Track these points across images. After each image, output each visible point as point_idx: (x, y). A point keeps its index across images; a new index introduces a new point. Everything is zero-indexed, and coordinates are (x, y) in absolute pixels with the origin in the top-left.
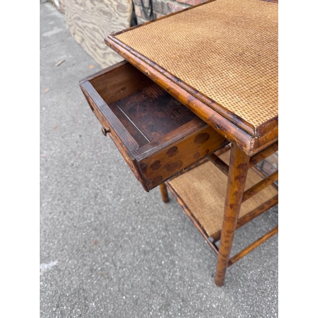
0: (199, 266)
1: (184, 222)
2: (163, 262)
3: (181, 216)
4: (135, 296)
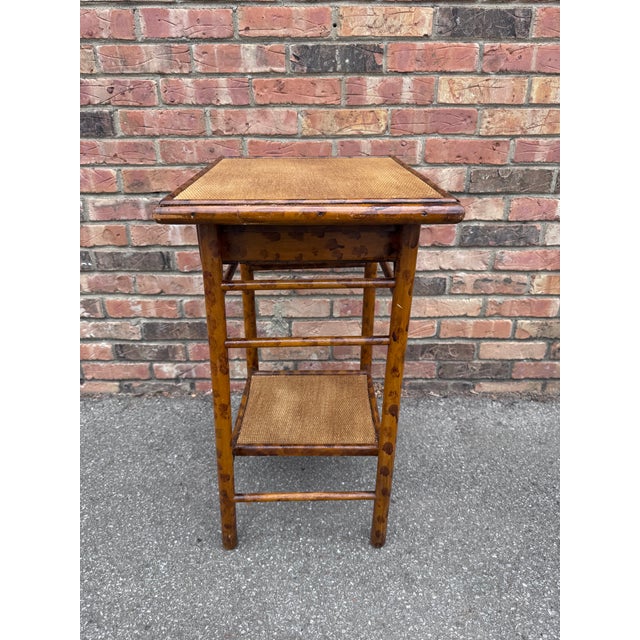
2: (339, 551)
4: (370, 623)
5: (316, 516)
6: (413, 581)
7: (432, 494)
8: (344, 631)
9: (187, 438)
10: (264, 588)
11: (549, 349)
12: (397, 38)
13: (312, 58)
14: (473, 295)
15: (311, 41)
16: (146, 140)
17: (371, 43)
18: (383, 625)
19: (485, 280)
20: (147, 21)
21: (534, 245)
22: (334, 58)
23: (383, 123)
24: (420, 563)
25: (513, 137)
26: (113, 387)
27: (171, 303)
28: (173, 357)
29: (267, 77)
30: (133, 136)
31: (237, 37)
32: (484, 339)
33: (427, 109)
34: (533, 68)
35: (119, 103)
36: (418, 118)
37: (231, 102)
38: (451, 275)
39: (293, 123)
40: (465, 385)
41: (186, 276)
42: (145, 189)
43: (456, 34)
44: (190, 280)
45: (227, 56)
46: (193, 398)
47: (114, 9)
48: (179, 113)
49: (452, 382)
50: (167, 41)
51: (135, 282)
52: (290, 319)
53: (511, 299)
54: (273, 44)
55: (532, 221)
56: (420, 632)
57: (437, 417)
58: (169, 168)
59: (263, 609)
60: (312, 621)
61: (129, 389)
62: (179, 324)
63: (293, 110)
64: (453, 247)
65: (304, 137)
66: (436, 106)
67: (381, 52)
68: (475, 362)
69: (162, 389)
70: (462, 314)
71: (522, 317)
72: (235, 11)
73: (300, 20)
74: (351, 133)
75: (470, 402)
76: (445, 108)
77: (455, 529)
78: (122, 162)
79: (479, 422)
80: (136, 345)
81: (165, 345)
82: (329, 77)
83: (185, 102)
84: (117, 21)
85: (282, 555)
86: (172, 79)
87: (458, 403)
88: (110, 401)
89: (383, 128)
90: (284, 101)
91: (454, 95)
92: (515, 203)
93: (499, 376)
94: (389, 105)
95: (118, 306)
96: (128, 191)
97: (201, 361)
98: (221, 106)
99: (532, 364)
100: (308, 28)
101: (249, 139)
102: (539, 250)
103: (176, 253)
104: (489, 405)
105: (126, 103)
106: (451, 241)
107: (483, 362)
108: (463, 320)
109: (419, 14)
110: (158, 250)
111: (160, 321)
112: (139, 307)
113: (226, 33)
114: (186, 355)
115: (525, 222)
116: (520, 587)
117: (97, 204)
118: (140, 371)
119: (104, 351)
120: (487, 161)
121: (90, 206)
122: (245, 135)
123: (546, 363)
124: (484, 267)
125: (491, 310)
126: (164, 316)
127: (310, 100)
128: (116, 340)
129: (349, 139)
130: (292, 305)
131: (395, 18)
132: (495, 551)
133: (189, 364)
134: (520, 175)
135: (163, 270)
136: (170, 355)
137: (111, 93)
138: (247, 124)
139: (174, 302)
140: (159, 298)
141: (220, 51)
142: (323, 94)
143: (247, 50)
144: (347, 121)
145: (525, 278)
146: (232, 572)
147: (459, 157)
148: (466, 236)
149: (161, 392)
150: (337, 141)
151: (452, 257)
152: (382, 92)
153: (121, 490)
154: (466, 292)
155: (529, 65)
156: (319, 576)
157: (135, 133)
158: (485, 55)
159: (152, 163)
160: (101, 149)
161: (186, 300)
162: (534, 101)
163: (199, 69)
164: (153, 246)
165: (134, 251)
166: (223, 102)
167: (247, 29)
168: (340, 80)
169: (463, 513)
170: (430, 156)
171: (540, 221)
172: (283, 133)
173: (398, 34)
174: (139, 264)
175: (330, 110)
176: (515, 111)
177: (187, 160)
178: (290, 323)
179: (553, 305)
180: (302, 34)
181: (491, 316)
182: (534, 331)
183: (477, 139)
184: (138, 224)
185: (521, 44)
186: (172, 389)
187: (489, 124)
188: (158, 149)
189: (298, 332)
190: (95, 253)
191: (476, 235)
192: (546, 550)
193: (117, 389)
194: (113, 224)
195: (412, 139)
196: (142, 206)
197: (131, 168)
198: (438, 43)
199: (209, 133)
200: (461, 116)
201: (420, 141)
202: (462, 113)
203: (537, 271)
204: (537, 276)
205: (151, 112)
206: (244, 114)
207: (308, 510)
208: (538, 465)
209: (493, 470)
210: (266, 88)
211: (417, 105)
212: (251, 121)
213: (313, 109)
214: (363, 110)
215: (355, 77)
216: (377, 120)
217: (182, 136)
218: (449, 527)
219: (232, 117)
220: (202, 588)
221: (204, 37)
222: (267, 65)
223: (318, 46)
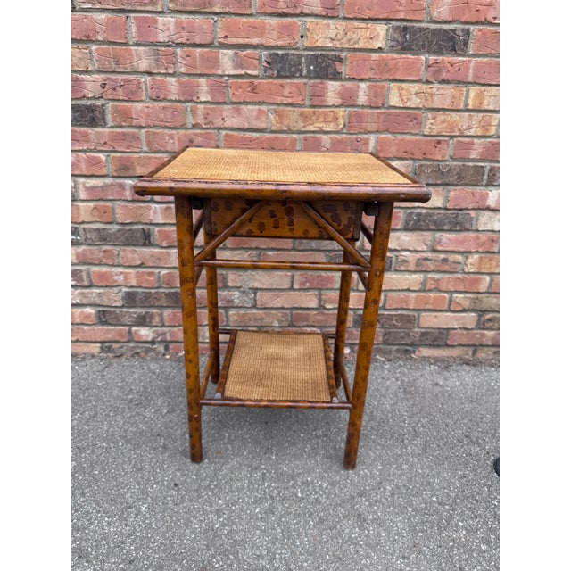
0: (327, 458)
1: (260, 443)
2: (299, 495)
3: (249, 443)
4: (328, 557)
5: (279, 464)
6: (365, 520)
7: (380, 444)
8: (305, 564)
9: (163, 394)
10: (234, 527)
11: (479, 320)
12: (355, 50)
13: (282, 64)
14: (415, 272)
15: (281, 49)
16: (133, 130)
17: (333, 53)
18: (340, 558)
19: (426, 259)
20: (139, 27)
21: (468, 230)
22: (300, 65)
24: (370, 505)
25: (452, 137)
26: (95, 348)
27: (150, 274)
28: (151, 322)
29: (242, 79)
30: (122, 127)
31: (216, 44)
32: (424, 310)
33: (379, 111)
34: (470, 79)
35: (110, 97)
36: (372, 118)
37: (209, 99)
38: (397, 254)
39: (263, 119)
40: (407, 350)
41: (164, 250)
42: (131, 173)
43: (405, 48)
44: (168, 254)
45: (208, 60)
46: (167, 359)
47: (109, 16)
48: (164, 108)
49: (395, 348)
50: (155, 45)
51: (118, 255)
52: (255, 290)
53: (447, 276)
54: (249, 51)
55: (467, 209)
56: (372, 564)
57: (383, 378)
58: (153, 155)
59: (234, 545)
60: (277, 556)
61: (109, 350)
62: (156, 293)
63: (264, 108)
64: (399, 230)
65: (272, 132)
66: (388, 108)
67: (341, 61)
68: (416, 330)
69: (139, 350)
70: (406, 288)
71: (456, 292)
72: (215, 22)
73: (272, 31)
74: (313, 129)
75: (411, 366)
76: (395, 111)
77: (400, 475)
78: (111, 149)
79: (419, 383)
80: (118, 310)
81: (143, 311)
82: (295, 81)
83: (169, 98)
84: (111, 26)
85: (250, 497)
86: (158, 78)
87: (400, 366)
88: (93, 361)
89: (341, 126)
90: (256, 100)
91: (403, 100)
92: (453, 193)
93: (436, 343)
94: (346, 106)
95: (102, 276)
96: (115, 174)
97: (175, 326)
98: (201, 102)
99: (465, 332)
100: (279, 38)
101: (224, 132)
102: (472, 234)
103: (157, 229)
104: (428, 368)
105: (116, 98)
106: (397, 224)
107: (423, 330)
108: (406, 293)
109: (375, 29)
110: (140, 227)
111: (140, 290)
112: (121, 278)
113: (208, 40)
114: (162, 320)
115: (461, 210)
116: (457, 525)
117: (87, 185)
118: (120, 334)
119: (88, 316)
120: (429, 157)
121: (81, 187)
122: (221, 129)
123: (476, 331)
124: (425, 248)
125: (430, 285)
126: (144, 285)
127: (279, 100)
128: (100, 306)
129: (312, 135)
130: (257, 277)
131: (354, 33)
132: (435, 495)
133: (164, 329)
134: (458, 170)
135: (144, 245)
136: (148, 320)
137: (104, 88)
138: (223, 119)
139: (153, 273)
140: (140, 270)
141: (202, 56)
142: (290, 95)
143: (225, 55)
144: (311, 119)
145: (460, 258)
146: (206, 513)
147: (405, 152)
148: (410, 221)
149: (138, 353)
150: (301, 136)
151: (398, 239)
152: (341, 94)
153: (104, 440)
154: (409, 269)
155: (467, 76)
156: (282, 516)
157: (124, 124)
158: (429, 66)
159: (137, 150)
160: (92, 137)
161: (164, 272)
162: (470, 107)
163: (182, 70)
164: (136, 223)
165: (119, 227)
166: (203, 99)
167: (226, 37)
168: (305, 84)
169: (407, 461)
170: (381, 151)
171: (473, 209)
172: (254, 127)
173: (356, 46)
174: (123, 239)
175: (296, 109)
176: (453, 114)
177: (169, 149)
178: (255, 294)
179: (483, 281)
180: (273, 43)
181: (430, 290)
182: (467, 304)
183: (422, 137)
184: (123, 204)
185: (460, 58)
186: (148, 351)
187: (432, 125)
188: (143, 139)
189: (262, 301)
190: (84, 229)
191: (418, 220)
192: (478, 493)
193: (98, 350)
194: (102, 203)
195: (366, 136)
196: (127, 188)
197: (119, 155)
198: (389, 55)
199: (189, 125)
200: (407, 118)
201: (372, 139)
202: (409, 116)
203: (470, 252)
204: (470, 257)
205: (139, 106)
206: (221, 110)
207: (271, 459)
208: (471, 421)
209: (432, 425)
210: (241, 88)
211: (371, 107)
212: (227, 116)
213: (281, 108)
214: (324, 110)
215: (319, 81)
216: (336, 119)
217: (165, 127)
218: (395, 474)
219: (210, 112)
220: (179, 527)
221: (188, 42)
222: (242, 69)
223: (287, 54)
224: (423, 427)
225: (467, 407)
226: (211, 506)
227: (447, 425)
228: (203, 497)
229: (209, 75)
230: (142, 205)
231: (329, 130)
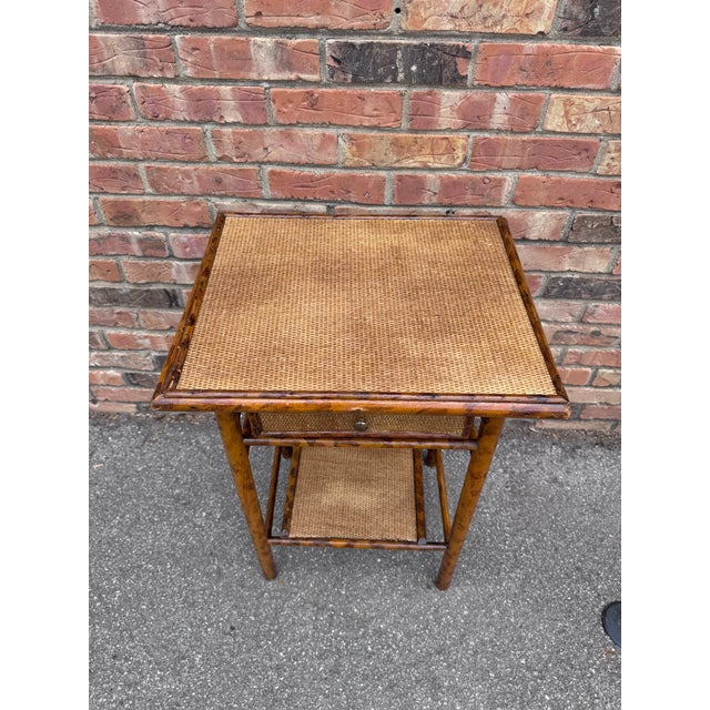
2: (370, 649)
3: (316, 569)
5: (350, 602)
6: (440, 687)
9: (215, 488)
10: (296, 690)
12: (494, 36)
13: (360, 63)
15: (359, 35)
16: (127, 164)
17: (453, 42)
19: (569, 331)
22: (393, 62)
23: (460, 154)
26: (130, 408)
29: (293, 86)
30: (107, 159)
31: (243, 26)
33: (525, 137)
36: (511, 150)
37: (240, 119)
39: (331, 149)
42: (134, 222)
43: (589, 32)
45: (231, 55)
48: (168, 133)
50: (135, 30)
53: (596, 350)
54: (301, 39)
58: (162, 199)
63: (331, 131)
65: (346, 168)
66: (541, 134)
67: (466, 54)
71: (604, 367)
73: (343, 4)
74: (412, 165)
75: (527, 446)
76: (553, 137)
77: (488, 626)
78: (98, 190)
80: (150, 374)
82: (385, 90)
83: (173, 117)
85: (314, 650)
86: (151, 84)
89: (459, 161)
90: (318, 120)
94: (471, 130)
95: (121, 339)
96: (111, 223)
98: (226, 124)
99: (606, 407)
100: (355, 15)
101: (269, 168)
103: (184, 291)
110: (162, 287)
112: (147, 341)
113: (227, 20)
119: (114, 378)
120: (601, 206)
122: (263, 163)
124: (570, 319)
125: (569, 360)
127: (356, 120)
128: (125, 368)
129: (409, 173)
131: (495, 6)
132: (524, 656)
135: (170, 307)
138: (266, 149)
140: (169, 333)
141: (219, 48)
142: (375, 113)
143: (260, 47)
144: (409, 150)
147: (561, 199)
148: (553, 288)
150: (393, 173)
152: (463, 112)
157: (109, 155)
159: (138, 191)
163: (189, 72)
164: (154, 283)
165: (132, 287)
166: (230, 119)
167: (259, 14)
168: (401, 94)
169: (499, 605)
170: (521, 197)
172: (316, 162)
173: (497, 29)
174: (139, 300)
175: (385, 134)
177: (185, 190)
180: (345, 25)
181: (568, 365)
182: (615, 380)
183: (592, 178)
184: (132, 260)
187: (613, 160)
188: (144, 177)
191: (566, 287)
192: (575, 656)
195: (498, 175)
196: (134, 241)
197: (111, 198)
198: (557, 44)
199: (213, 159)
200: (574, 149)
201: (510, 179)
202: (576, 145)
205: (126, 129)
206: (261, 136)
207: (341, 594)
208: (587, 543)
209: (538, 548)
210: (291, 102)
211: (512, 132)
212: (272, 145)
213: (360, 132)
214: (432, 135)
215: (425, 90)
216: (451, 150)
217: (175, 160)
218: (482, 623)
219: (242, 139)
220: (236, 686)
221: (192, 24)
222: (291, 70)
223: (370, 45)
224: (526, 551)
225: (588, 519)
226: (271, 660)
227: (556, 550)
228: (261, 647)
229: (236, 81)
230: (158, 261)
231: (439, 166)
